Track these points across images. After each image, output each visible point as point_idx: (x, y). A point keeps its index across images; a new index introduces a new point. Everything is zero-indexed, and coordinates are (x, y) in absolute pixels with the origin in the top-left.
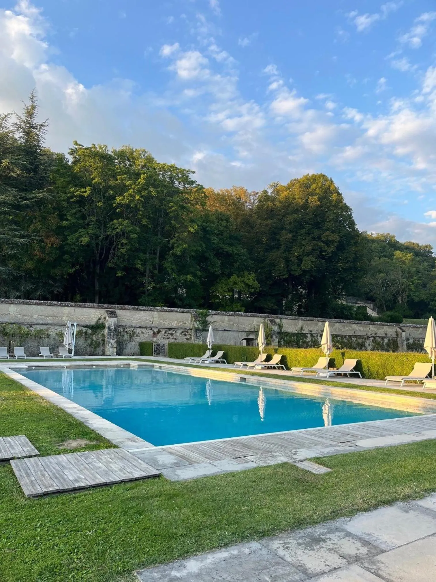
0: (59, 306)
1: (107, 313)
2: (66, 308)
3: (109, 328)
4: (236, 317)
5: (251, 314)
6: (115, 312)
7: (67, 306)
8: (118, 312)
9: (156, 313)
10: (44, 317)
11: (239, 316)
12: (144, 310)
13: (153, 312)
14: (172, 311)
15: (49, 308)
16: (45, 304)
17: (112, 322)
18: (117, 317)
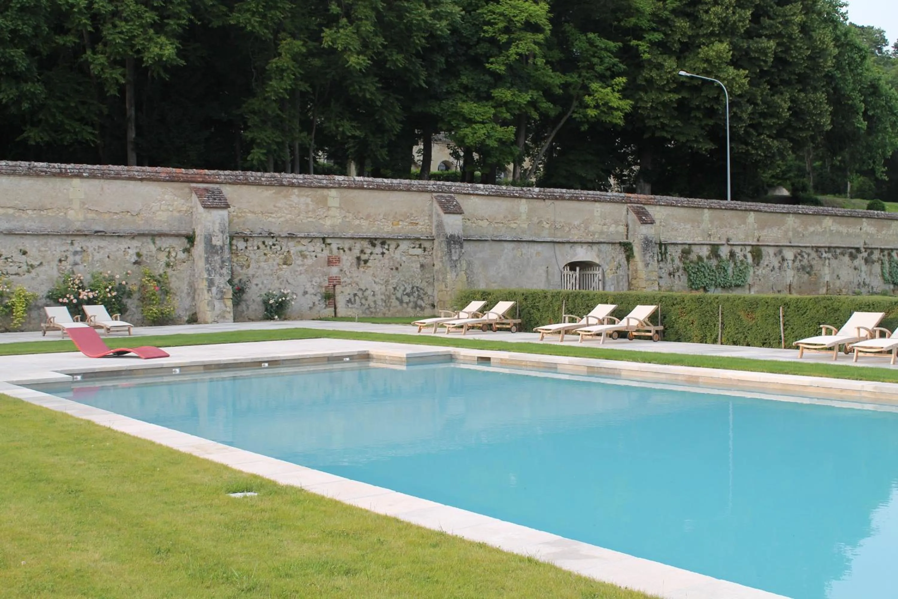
0: (54, 175)
1: (200, 196)
2: (76, 181)
3: (208, 240)
4: (548, 202)
5: (585, 192)
6: (221, 192)
7: (79, 176)
8: (228, 191)
9: (333, 193)
10: (11, 211)
11: (556, 199)
12: (299, 186)
13: (325, 192)
14: (379, 188)
15: (26, 183)
16: (13, 173)
17: (214, 223)
18: (227, 206)
